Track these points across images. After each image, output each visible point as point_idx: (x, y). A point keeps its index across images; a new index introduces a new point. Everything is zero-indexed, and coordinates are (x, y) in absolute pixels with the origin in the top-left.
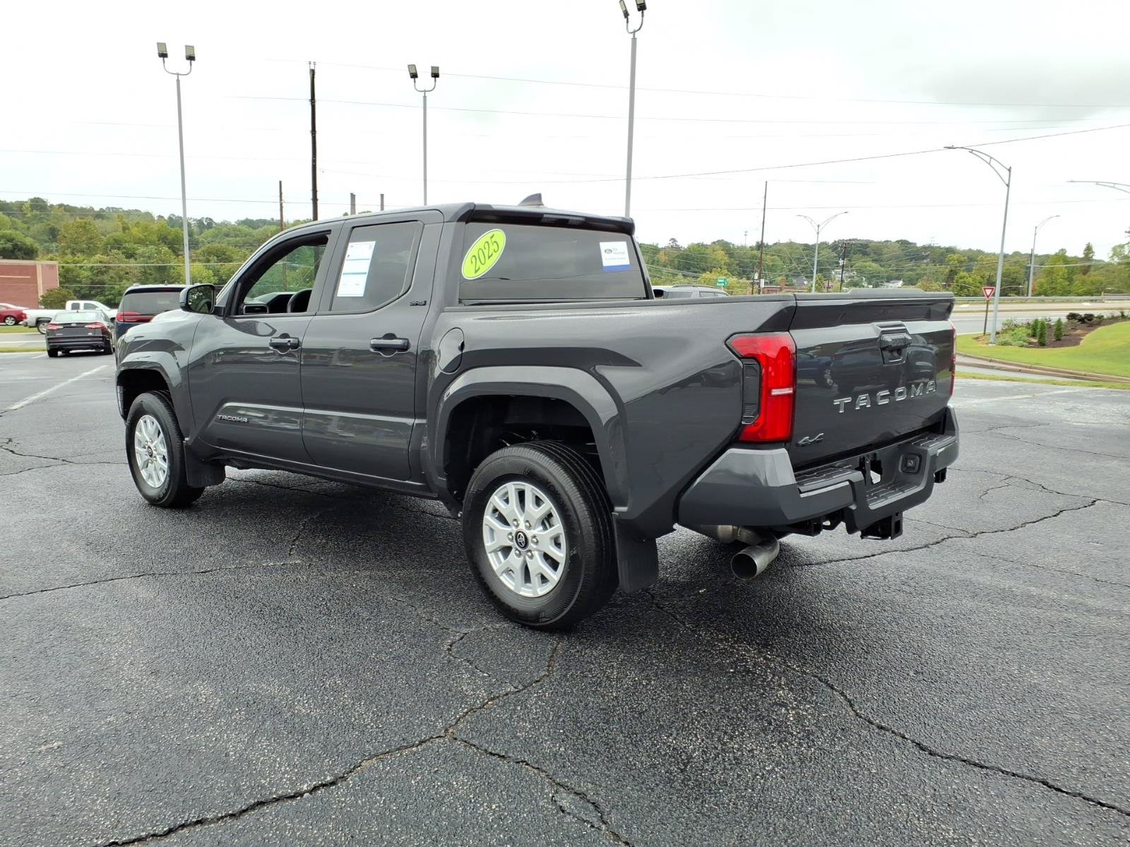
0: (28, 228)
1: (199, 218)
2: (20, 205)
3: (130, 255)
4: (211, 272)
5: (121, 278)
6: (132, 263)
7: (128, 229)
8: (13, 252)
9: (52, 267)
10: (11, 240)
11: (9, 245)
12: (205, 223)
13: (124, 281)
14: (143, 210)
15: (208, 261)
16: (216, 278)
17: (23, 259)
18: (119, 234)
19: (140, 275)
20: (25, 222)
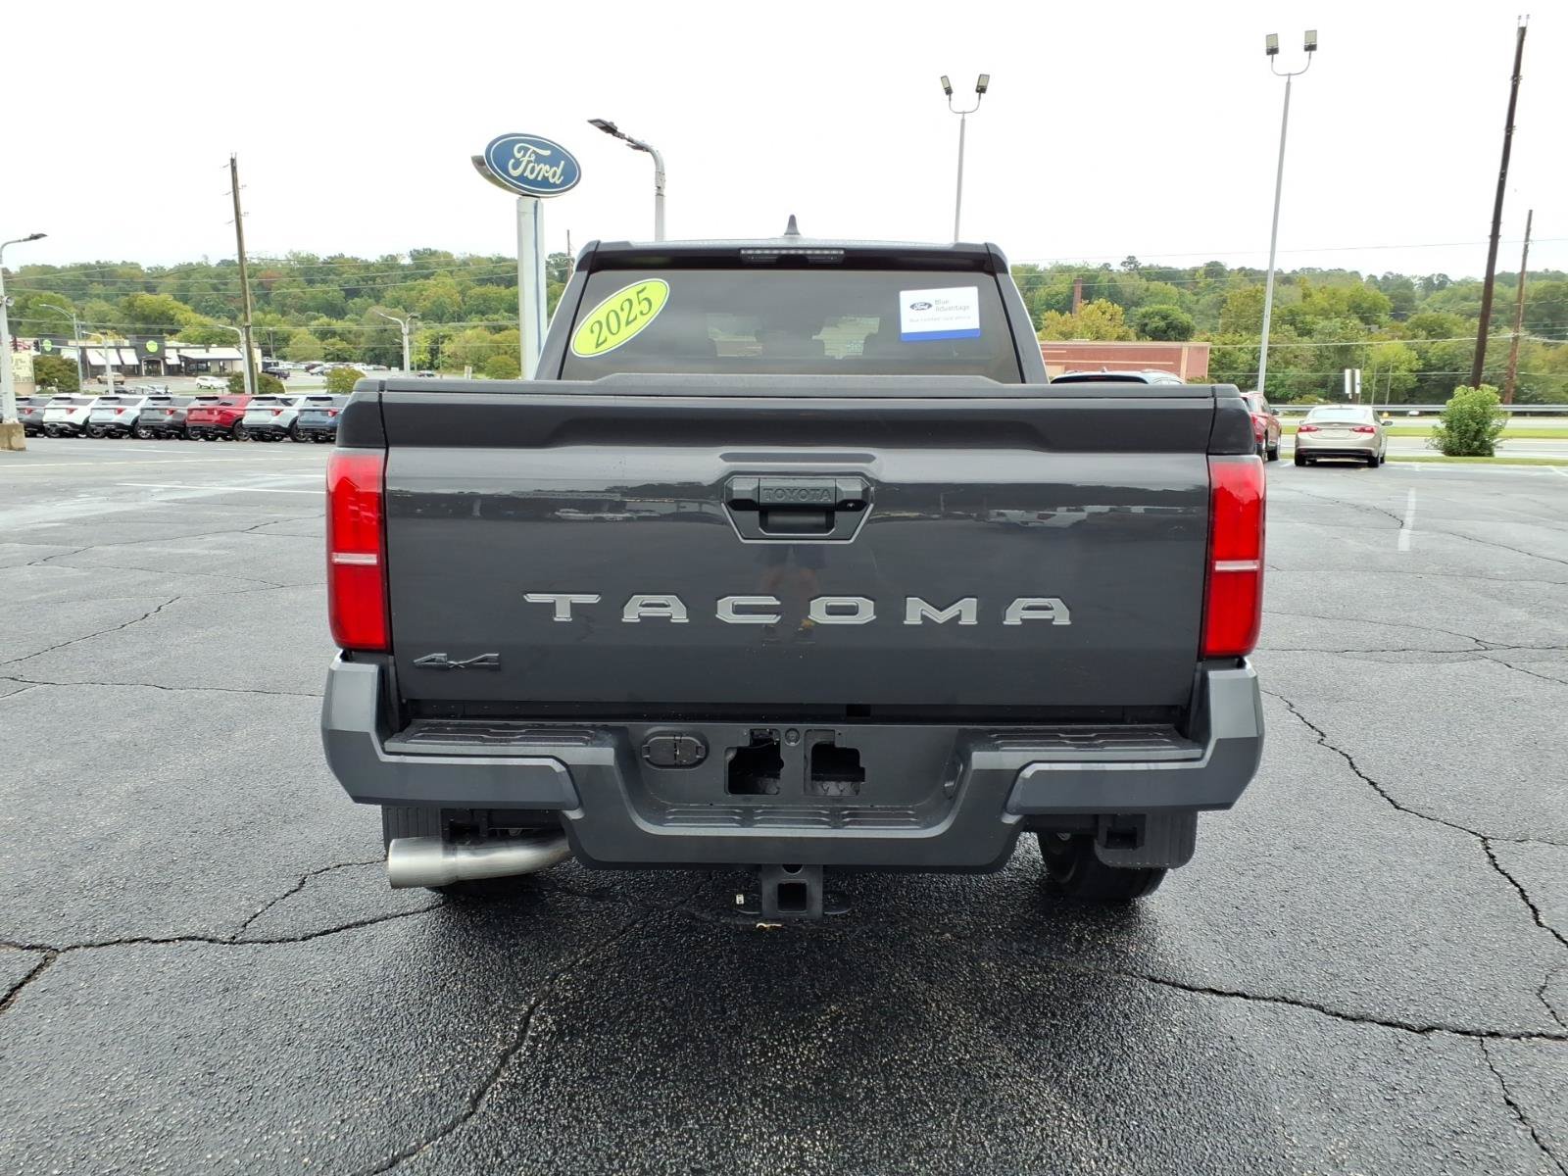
0: (1198, 301)
1: (1427, 275)
2: (1195, 270)
3: (1306, 332)
4: (1414, 353)
5: (1287, 363)
6: (1306, 343)
7: (1310, 296)
8: (1165, 332)
9: (1201, 349)
10: (1164, 318)
11: (1162, 324)
12: (1436, 282)
13: (1291, 367)
14: (1349, 269)
15: (1415, 337)
16: (1421, 362)
17: (1176, 340)
18: (1298, 303)
19: (1313, 358)
20: (1195, 295)
